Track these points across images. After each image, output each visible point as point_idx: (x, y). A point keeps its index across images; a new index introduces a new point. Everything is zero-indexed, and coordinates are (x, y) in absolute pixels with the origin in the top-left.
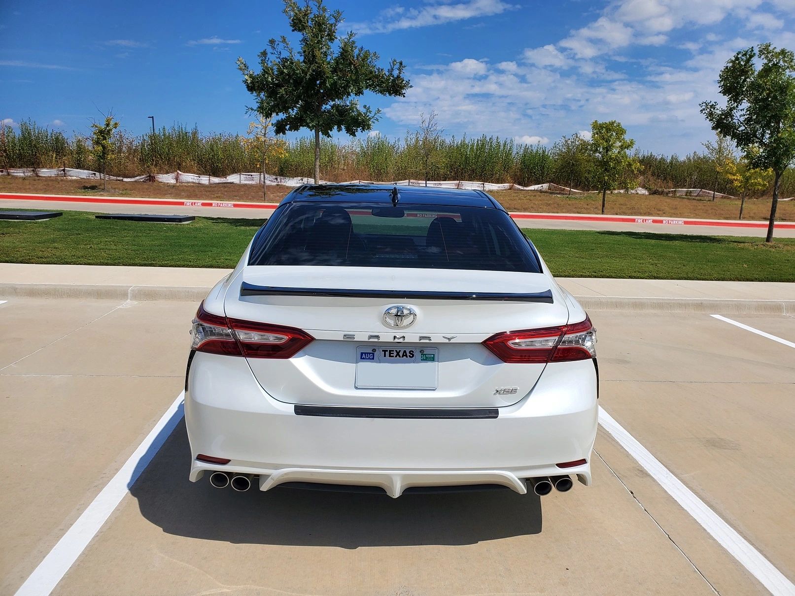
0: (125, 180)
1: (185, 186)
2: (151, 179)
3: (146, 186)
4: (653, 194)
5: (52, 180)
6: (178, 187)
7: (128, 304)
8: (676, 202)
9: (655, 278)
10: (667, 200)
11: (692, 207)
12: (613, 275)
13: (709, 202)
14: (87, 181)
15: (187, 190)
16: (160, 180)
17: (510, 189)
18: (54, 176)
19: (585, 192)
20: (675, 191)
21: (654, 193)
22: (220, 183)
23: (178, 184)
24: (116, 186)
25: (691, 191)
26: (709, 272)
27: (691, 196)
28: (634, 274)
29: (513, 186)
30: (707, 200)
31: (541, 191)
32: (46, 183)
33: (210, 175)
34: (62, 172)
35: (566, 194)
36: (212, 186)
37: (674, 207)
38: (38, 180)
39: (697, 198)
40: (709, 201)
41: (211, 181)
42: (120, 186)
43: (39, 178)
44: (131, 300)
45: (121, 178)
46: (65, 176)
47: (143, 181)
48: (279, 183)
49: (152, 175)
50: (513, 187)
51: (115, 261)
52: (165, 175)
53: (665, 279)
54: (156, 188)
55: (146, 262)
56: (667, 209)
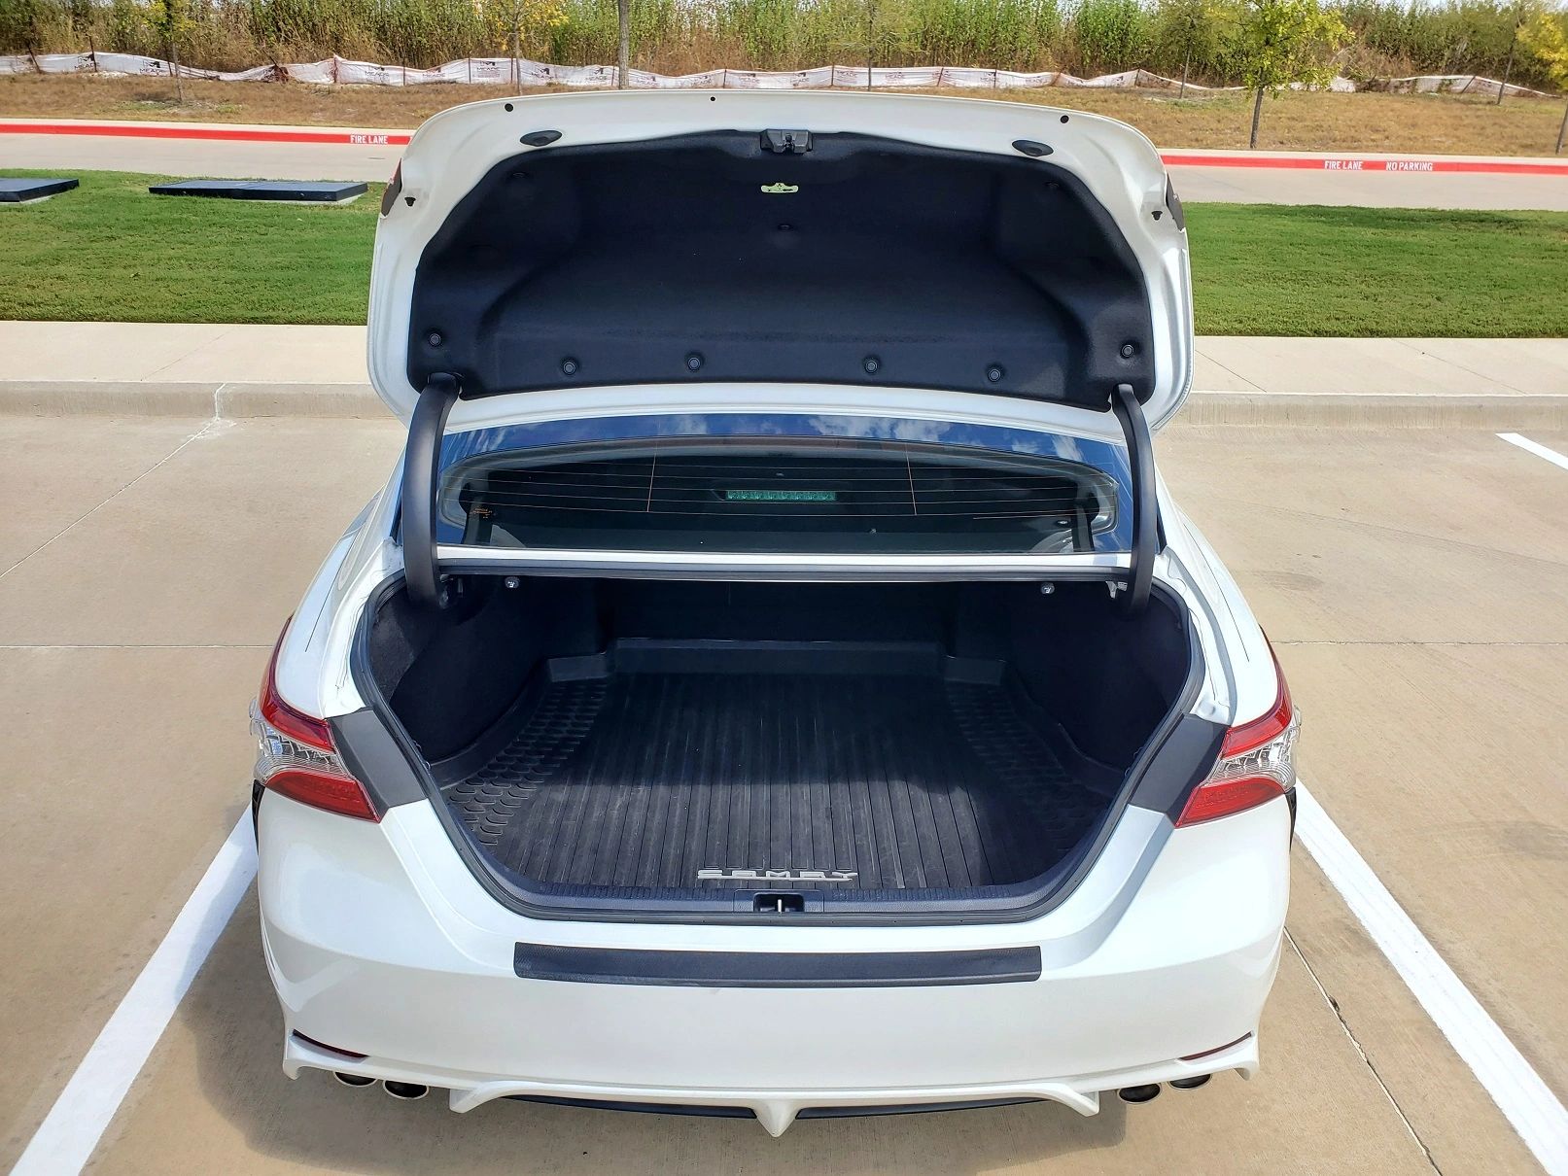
0: (224, 76)
1: (354, 91)
2: (281, 74)
3: (269, 93)
4: (1365, 90)
5: (69, 81)
6: (339, 93)
7: (216, 428)
8: (1418, 110)
9: (1374, 333)
10: (1397, 106)
11: (1449, 122)
12: (1279, 327)
13: (1488, 107)
14: (143, 81)
15: (358, 101)
16: (299, 78)
17: (1053, 84)
18: (73, 70)
19: (1215, 90)
20: (1416, 81)
21: (1369, 87)
22: (428, 83)
23: (338, 87)
24: (206, 93)
25: (1450, 80)
26: (1496, 315)
27: (1449, 92)
28: (1326, 326)
29: (1058, 76)
30: (1485, 100)
31: (1119, 90)
32: (56, 88)
33: (404, 64)
34: (90, 61)
35: (1173, 95)
36: (409, 89)
37: (1410, 121)
38: (42, 81)
39: (1462, 97)
40: (1489, 103)
41: (407, 78)
42: (213, 93)
43: (42, 76)
44: (221, 417)
45: (214, 73)
46: (96, 71)
47: (263, 81)
48: (554, 81)
49: (280, 65)
50: (1060, 80)
51: (189, 312)
52: (308, 65)
53: (1395, 336)
54: (292, 95)
55: (257, 314)
56: (1394, 128)
